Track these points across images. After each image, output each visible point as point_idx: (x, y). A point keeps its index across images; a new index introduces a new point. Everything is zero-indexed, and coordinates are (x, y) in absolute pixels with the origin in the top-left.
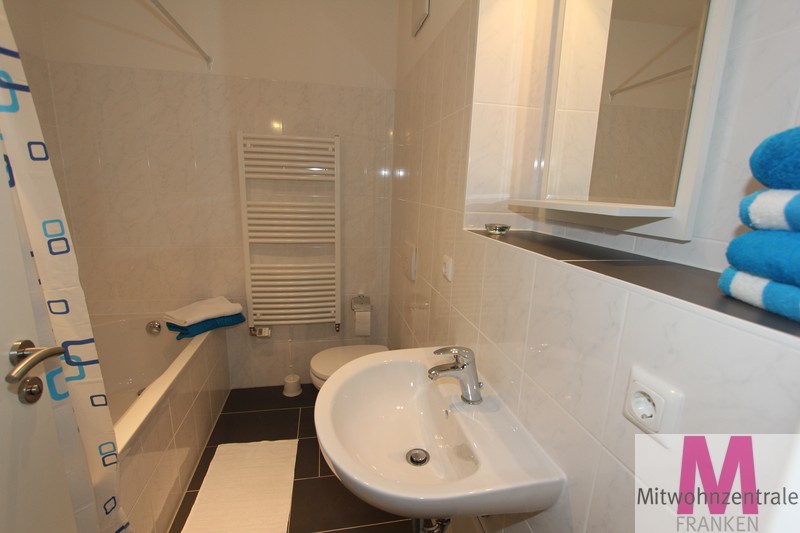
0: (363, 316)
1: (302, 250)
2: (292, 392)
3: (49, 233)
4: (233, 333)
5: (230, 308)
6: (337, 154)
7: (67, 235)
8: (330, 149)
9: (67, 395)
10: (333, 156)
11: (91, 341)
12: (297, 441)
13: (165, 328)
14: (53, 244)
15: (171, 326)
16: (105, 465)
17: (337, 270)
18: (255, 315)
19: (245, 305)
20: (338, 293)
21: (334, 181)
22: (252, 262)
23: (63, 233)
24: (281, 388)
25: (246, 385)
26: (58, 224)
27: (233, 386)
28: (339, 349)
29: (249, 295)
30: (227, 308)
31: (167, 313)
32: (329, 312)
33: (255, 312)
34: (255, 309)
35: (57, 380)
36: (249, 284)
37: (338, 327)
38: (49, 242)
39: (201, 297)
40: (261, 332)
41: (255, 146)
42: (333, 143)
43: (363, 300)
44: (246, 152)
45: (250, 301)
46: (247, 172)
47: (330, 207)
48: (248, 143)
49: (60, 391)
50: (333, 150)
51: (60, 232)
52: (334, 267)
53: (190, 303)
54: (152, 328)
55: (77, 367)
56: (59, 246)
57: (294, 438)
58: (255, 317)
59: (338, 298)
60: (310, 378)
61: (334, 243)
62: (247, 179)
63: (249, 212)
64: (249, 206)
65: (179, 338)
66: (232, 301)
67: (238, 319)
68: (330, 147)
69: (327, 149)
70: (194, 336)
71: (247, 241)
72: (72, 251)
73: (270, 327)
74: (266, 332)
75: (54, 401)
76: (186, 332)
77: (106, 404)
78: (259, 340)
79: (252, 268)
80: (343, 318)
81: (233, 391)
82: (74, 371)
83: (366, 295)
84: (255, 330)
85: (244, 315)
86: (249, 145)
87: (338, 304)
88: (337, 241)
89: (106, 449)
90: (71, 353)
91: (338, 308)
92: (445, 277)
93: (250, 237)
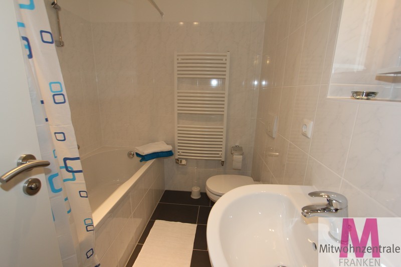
0: (238, 158)
1: (206, 118)
2: (195, 196)
3: (53, 90)
4: (167, 161)
5: (166, 148)
6: (228, 62)
7: (64, 92)
8: (224, 60)
9: (60, 190)
10: (225, 64)
11: (78, 159)
12: (196, 225)
13: (135, 155)
14: (56, 97)
15: (138, 155)
16: (88, 231)
17: (224, 130)
18: (179, 152)
19: (174, 146)
20: (224, 143)
21: (225, 78)
22: (178, 124)
23: (62, 91)
24: (190, 193)
25: (172, 189)
26: (59, 84)
27: (167, 189)
28: (223, 176)
29: (176, 141)
30: (165, 147)
31: (136, 148)
32: (218, 154)
33: (179, 150)
34: (179, 149)
35: (55, 180)
36: (176, 135)
37: (223, 163)
38: (54, 95)
39: (153, 141)
40: (181, 162)
41: (183, 59)
42: (226, 56)
43: (238, 149)
44: (178, 63)
45: (177, 144)
46: (178, 74)
47: (222, 94)
48: (180, 58)
49: (56, 188)
50: (226, 60)
51: (60, 90)
52: (222, 128)
53: (148, 143)
54: (130, 155)
55: (71, 173)
56: (59, 99)
57: (195, 223)
58: (179, 154)
59: (224, 146)
60: (206, 191)
61: (223, 115)
62: (178, 78)
63: (178, 96)
64: (178, 93)
65: (141, 161)
66: (168, 144)
67: (169, 154)
68: (224, 58)
69: (222, 60)
70: (148, 160)
71: (176, 112)
72: (67, 103)
73: (186, 159)
74: (184, 162)
75: (53, 193)
76: (144, 158)
77: (87, 197)
78: (180, 166)
79: (178, 127)
80: (226, 158)
81: (166, 191)
82: (70, 175)
83: (240, 146)
84: (178, 160)
85: (173, 152)
86: (180, 59)
87: (223, 150)
88: (225, 113)
89: (88, 222)
90: (68, 165)
91: (223, 152)
92: (305, 135)
93: (178, 110)
